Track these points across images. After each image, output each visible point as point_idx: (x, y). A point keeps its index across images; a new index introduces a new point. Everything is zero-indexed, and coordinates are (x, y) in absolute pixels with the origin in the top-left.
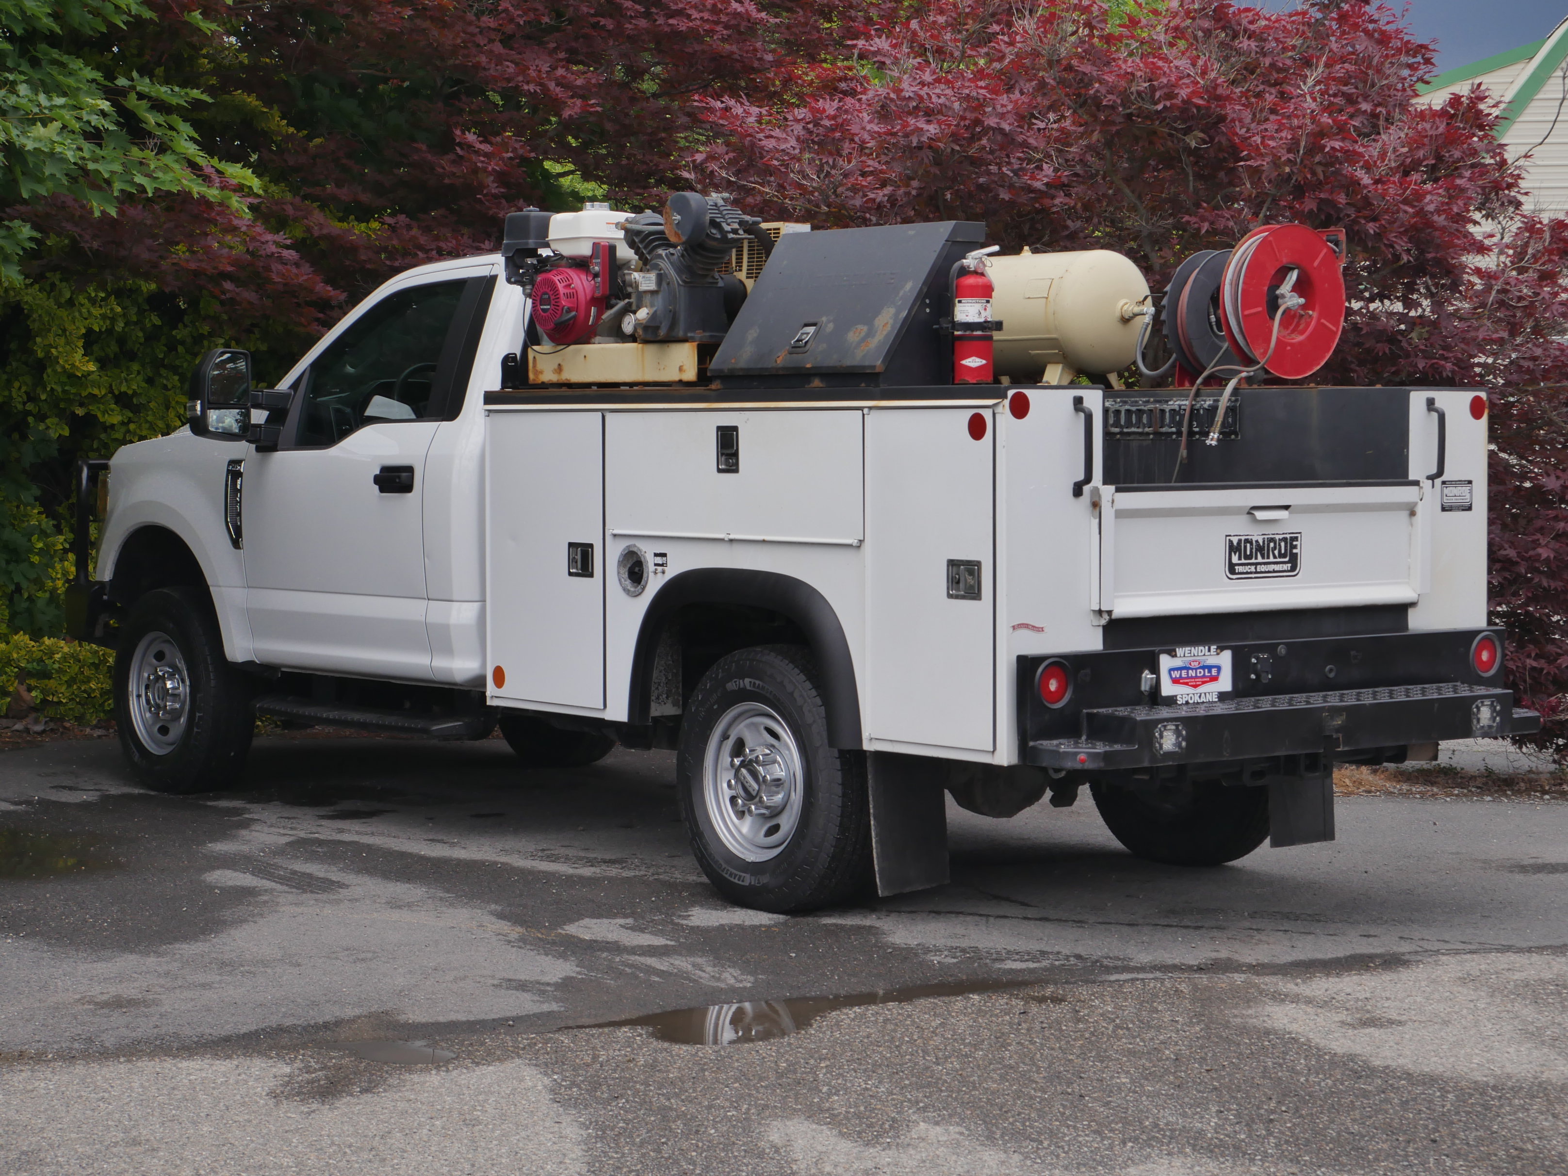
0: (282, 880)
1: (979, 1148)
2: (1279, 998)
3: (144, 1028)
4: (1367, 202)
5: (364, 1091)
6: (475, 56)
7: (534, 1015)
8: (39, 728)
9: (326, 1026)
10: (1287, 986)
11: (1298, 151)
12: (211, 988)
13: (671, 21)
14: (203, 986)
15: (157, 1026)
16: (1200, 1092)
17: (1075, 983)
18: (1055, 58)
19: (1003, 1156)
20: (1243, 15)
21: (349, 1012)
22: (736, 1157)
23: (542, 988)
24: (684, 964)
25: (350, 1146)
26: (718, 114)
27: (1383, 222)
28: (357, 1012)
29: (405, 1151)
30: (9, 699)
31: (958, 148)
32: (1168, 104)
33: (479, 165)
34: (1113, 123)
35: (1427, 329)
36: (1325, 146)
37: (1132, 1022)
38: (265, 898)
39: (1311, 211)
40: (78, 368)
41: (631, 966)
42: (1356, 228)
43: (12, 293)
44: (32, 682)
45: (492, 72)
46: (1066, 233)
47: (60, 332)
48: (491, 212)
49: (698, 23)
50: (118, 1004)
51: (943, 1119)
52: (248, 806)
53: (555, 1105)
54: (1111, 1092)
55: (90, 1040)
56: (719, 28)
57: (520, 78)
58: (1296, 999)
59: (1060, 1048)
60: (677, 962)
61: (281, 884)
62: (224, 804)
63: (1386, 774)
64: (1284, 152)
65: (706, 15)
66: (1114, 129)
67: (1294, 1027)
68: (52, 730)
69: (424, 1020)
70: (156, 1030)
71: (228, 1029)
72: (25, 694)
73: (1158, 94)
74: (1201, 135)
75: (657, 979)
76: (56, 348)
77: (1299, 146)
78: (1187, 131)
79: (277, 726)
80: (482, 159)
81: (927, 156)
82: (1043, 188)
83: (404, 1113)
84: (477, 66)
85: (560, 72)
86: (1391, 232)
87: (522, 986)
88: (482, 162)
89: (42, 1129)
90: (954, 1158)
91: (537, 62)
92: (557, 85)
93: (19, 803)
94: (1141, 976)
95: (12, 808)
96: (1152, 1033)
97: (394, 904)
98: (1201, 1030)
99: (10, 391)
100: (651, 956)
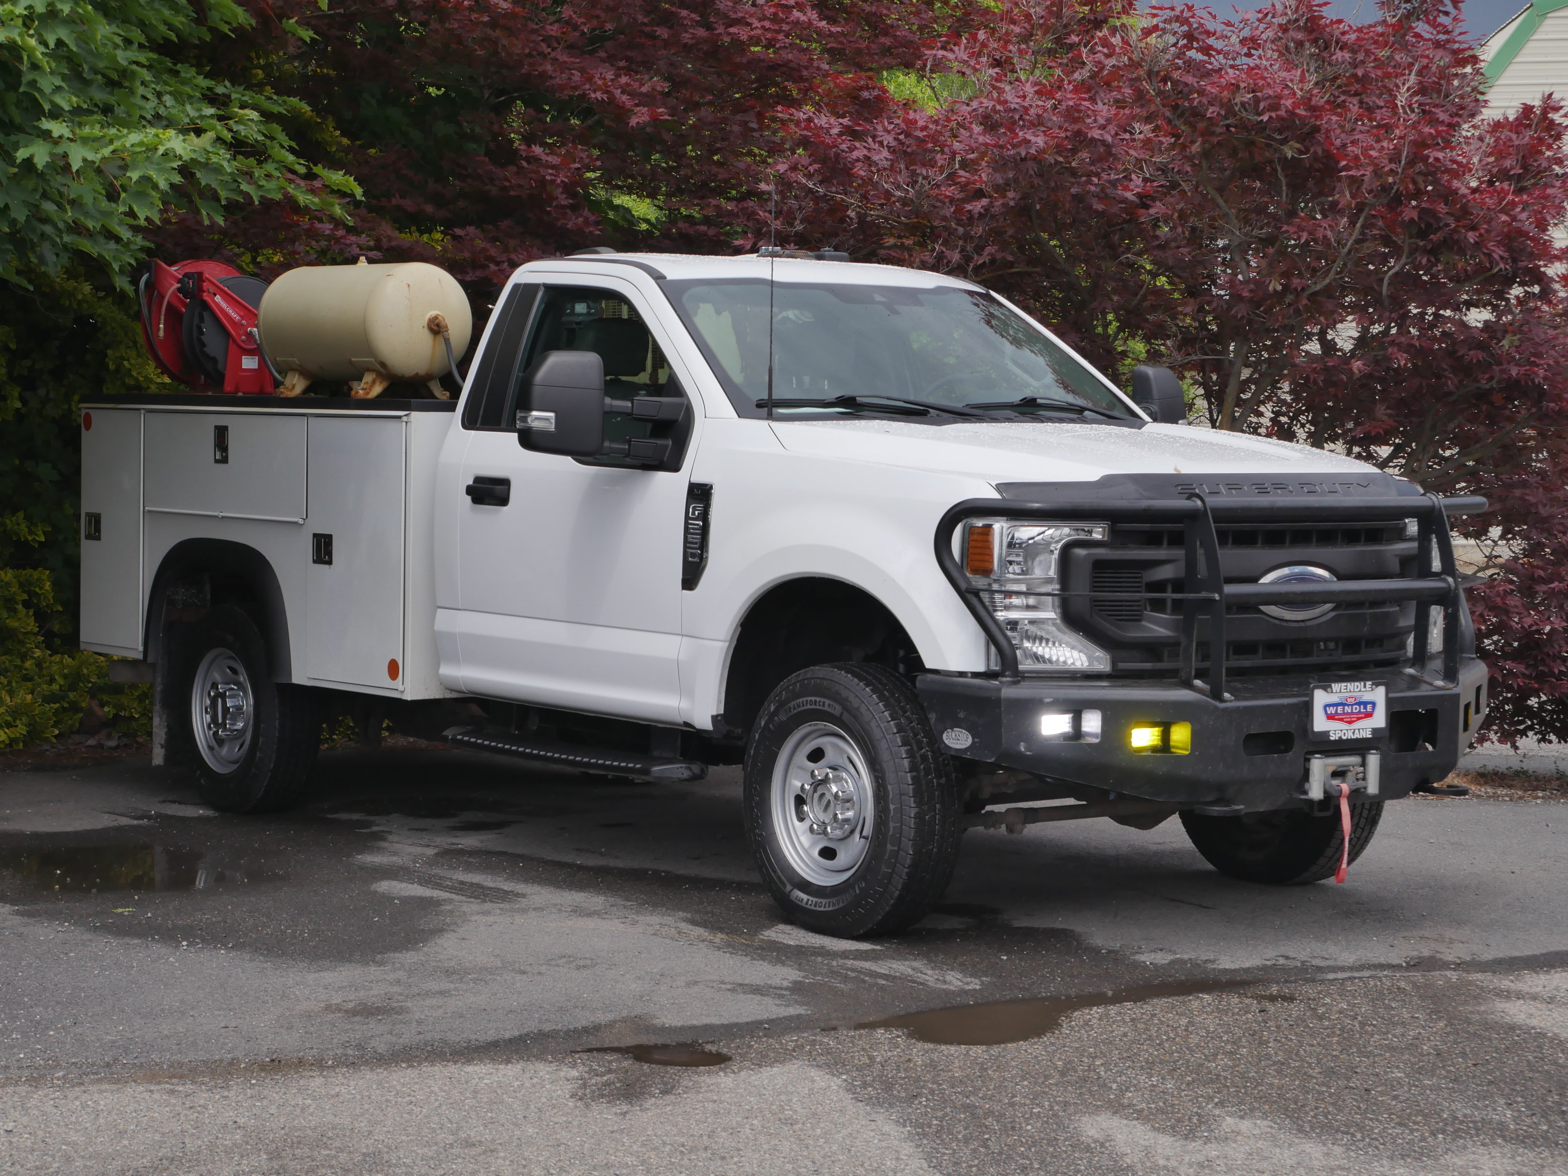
0: (452, 889)
1: (1297, 1141)
2: (1507, 995)
3: (408, 1036)
4: (1466, 211)
5: (665, 1092)
6: (541, 65)
7: (784, 1018)
8: (112, 743)
9: (586, 1030)
10: (1506, 983)
11: (1400, 162)
12: (451, 995)
13: (732, 30)
14: (442, 993)
15: (420, 1033)
16: (1478, 1085)
17: (1295, 982)
18: (1156, 69)
19: (1325, 1149)
20: (1335, 26)
21: (602, 1018)
22: (1065, 1152)
23: (778, 992)
24: (902, 968)
25: (683, 1146)
26: (803, 125)
27: (1482, 231)
28: (610, 1017)
29: (739, 1150)
30: (81, 715)
31: (1061, 159)
32: (1273, 115)
33: (548, 178)
34: (1213, 134)
35: (1518, 336)
36: (1428, 157)
37: (1374, 1019)
38: (448, 908)
39: (1412, 220)
40: (151, 381)
41: (853, 970)
42: (1456, 237)
43: (85, 306)
44: (105, 698)
45: (558, 81)
46: (1157, 243)
47: (131, 344)
48: (559, 223)
49: (759, 32)
50: (366, 1011)
51: (1246, 1114)
52: (371, 818)
53: (860, 1104)
54: (1393, 1086)
55: (360, 1047)
56: (781, 37)
57: (587, 86)
58: (1520, 996)
59: (1319, 1044)
60: (894, 966)
61: (458, 894)
62: (344, 816)
63: (1469, 778)
64: (1386, 161)
65: (767, 24)
66: (1215, 140)
67: (1534, 1022)
68: (125, 745)
69: (679, 1024)
70: (421, 1037)
71: (491, 1035)
72: (97, 709)
73: (1261, 107)
74: (1298, 146)
75: (884, 982)
76: (128, 360)
77: (1400, 156)
78: (1284, 141)
79: (350, 739)
80: (550, 171)
81: (1031, 167)
82: (1133, 198)
83: (716, 1114)
84: (543, 75)
85: (624, 80)
86: (1490, 241)
87: (757, 990)
88: (551, 175)
89: (370, 1132)
90: (1278, 1150)
91: (600, 70)
92: (623, 93)
93: (141, 818)
94: (1356, 974)
95: (135, 822)
96: (1399, 1030)
97: (579, 911)
98: (1446, 1026)
99: (70, 405)
100: (866, 960)
